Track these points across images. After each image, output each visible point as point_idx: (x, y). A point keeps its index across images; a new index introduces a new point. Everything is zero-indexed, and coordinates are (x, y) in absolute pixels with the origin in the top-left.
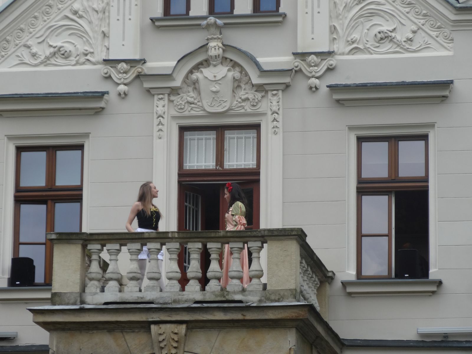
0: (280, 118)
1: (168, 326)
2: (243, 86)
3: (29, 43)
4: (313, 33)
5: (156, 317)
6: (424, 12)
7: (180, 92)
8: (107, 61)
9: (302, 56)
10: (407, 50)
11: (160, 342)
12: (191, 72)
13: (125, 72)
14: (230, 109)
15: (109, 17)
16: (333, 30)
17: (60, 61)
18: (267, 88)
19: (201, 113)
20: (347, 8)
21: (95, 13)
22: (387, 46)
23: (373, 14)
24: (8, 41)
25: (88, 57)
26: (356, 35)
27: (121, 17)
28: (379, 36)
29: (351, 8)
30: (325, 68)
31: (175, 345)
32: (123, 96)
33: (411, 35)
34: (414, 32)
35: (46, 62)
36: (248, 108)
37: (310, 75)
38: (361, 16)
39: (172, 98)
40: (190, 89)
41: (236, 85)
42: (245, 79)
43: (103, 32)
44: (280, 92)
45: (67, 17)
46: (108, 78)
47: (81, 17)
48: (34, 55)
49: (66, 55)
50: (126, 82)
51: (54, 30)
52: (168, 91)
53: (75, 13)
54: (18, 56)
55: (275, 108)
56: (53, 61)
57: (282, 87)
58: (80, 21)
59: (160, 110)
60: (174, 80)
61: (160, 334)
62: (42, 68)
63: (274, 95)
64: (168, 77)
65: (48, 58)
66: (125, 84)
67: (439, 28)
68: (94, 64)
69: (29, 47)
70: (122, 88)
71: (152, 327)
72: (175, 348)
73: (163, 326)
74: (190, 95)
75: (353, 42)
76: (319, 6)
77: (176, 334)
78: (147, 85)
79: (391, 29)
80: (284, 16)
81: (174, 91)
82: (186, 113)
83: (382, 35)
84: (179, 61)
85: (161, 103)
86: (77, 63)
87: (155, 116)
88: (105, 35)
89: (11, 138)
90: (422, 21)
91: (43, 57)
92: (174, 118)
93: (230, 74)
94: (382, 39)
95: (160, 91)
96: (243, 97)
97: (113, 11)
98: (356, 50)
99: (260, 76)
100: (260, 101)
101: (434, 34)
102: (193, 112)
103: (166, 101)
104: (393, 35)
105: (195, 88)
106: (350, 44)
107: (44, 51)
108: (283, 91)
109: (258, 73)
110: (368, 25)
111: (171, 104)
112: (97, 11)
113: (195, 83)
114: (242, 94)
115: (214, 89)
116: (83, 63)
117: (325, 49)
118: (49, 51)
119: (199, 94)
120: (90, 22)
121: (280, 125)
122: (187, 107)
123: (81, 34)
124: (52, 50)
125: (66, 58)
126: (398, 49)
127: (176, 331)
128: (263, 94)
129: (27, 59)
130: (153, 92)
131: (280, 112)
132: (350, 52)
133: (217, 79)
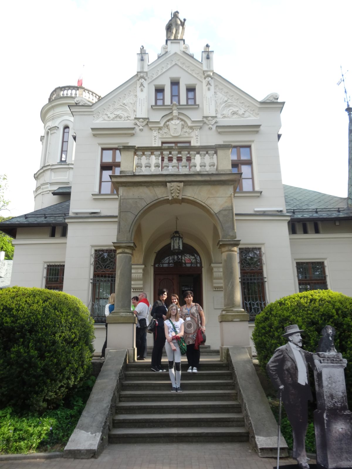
0: (199, 138)
1: (175, 183)
2: (185, 127)
3: (107, 113)
4: (209, 110)
5: (169, 179)
6: (248, 105)
7: (162, 129)
8: (136, 118)
9: (206, 117)
10: (243, 117)
11: (171, 190)
12: (166, 122)
13: (143, 122)
14: (180, 135)
15: (136, 106)
16: (216, 111)
17: (118, 119)
18: (194, 128)
19: (170, 136)
20: (221, 104)
21: (131, 104)
22: (235, 116)
23: (230, 106)
24: (99, 113)
25: (129, 118)
26: (224, 112)
27: (141, 105)
28: (233, 113)
29: (222, 104)
30: (214, 122)
31: (178, 192)
32: (141, 130)
33: (244, 112)
34: (245, 112)
35: (113, 119)
36: (187, 135)
37: (209, 124)
38: (226, 107)
39: (159, 131)
40: (166, 128)
41: (182, 127)
42: (186, 125)
43: (134, 110)
44: (198, 130)
45: (121, 105)
46: (136, 124)
47: (126, 105)
48: (109, 117)
49: (120, 117)
50: (142, 125)
51: (116, 109)
52: (158, 128)
53: (124, 104)
54: (103, 118)
55: (197, 134)
56: (115, 119)
57: (199, 127)
58: (125, 107)
59: (155, 135)
60: (160, 124)
61: (171, 187)
62: (112, 121)
63: (196, 130)
64: (158, 123)
65: (114, 118)
66: (142, 126)
67: (253, 110)
68: (131, 120)
69: (107, 115)
70: (141, 127)
71: (168, 184)
72: (178, 193)
73: (173, 184)
74: (166, 130)
75: (223, 115)
76: (211, 102)
77: (179, 186)
78: (150, 126)
79: (237, 110)
80: (198, 105)
81: (160, 128)
82: (164, 136)
83: (234, 112)
84: (162, 117)
85: (155, 132)
86: (124, 120)
87: (153, 137)
88: (134, 111)
89: (99, 144)
90: (247, 109)
91: (112, 118)
92: (160, 138)
93: (181, 123)
94: (233, 114)
95: (155, 128)
96: (185, 131)
97: (138, 103)
98: (225, 117)
99: (192, 123)
100: (191, 133)
101: (252, 112)
102: (167, 136)
103: (157, 132)
104: (238, 112)
105: (168, 128)
106: (222, 115)
107: (112, 116)
108: (200, 129)
109: (191, 122)
110: (228, 109)
111: (159, 133)
112: (132, 104)
113: (167, 126)
114: (185, 130)
115: (175, 127)
116: (127, 120)
117: (214, 115)
118: (114, 116)
119: (169, 130)
120: (129, 107)
121: (199, 140)
122: (165, 134)
123: (126, 111)
124: (115, 115)
125: (121, 118)
126: (239, 117)
127: (179, 185)
128: (192, 130)
129: (106, 118)
130: (152, 129)
131: (199, 136)
132: (222, 118)
133: (176, 124)
